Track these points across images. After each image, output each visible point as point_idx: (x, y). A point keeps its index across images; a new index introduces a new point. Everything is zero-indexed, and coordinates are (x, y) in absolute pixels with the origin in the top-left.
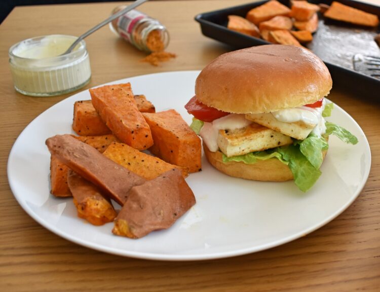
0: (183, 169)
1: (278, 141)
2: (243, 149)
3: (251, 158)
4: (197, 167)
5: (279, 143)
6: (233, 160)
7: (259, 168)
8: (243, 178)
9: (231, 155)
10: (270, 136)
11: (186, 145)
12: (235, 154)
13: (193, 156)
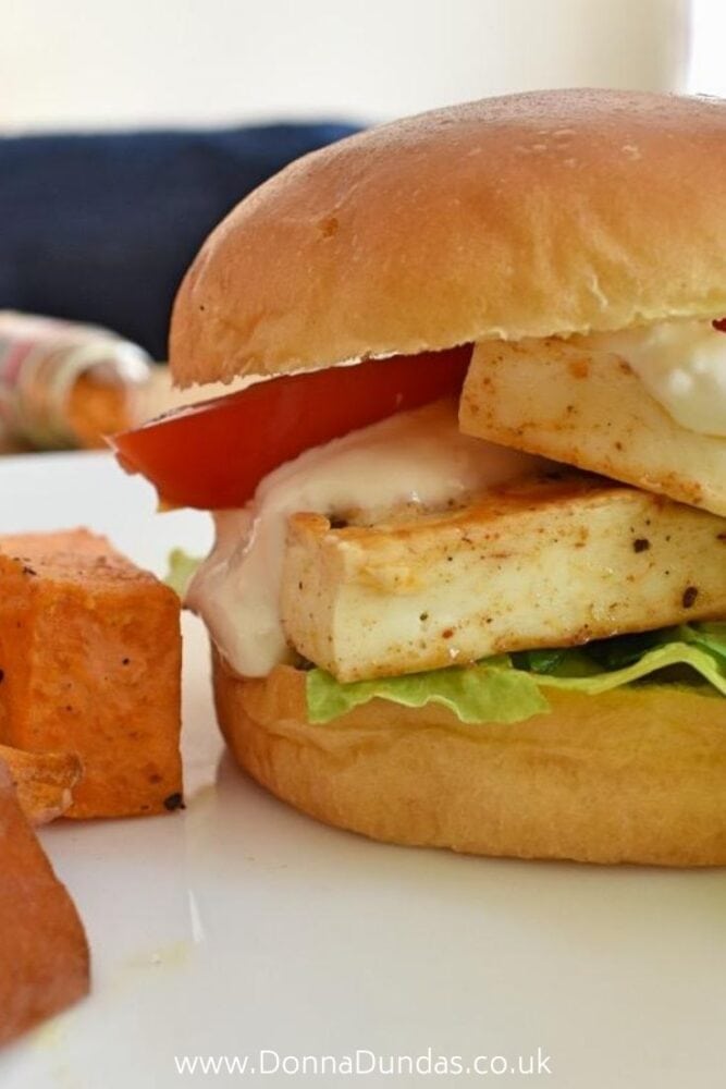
0: (42, 766)
1: (678, 583)
2: (446, 621)
3: (502, 684)
4: (155, 779)
5: (689, 596)
6: (382, 695)
7: (562, 762)
8: (447, 850)
9: (361, 665)
10: (628, 539)
11: (80, 621)
12: (388, 659)
13: (126, 706)
